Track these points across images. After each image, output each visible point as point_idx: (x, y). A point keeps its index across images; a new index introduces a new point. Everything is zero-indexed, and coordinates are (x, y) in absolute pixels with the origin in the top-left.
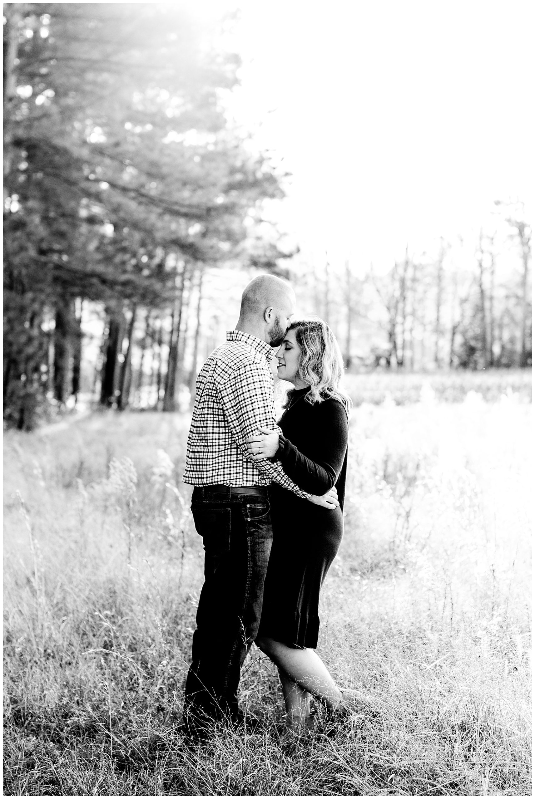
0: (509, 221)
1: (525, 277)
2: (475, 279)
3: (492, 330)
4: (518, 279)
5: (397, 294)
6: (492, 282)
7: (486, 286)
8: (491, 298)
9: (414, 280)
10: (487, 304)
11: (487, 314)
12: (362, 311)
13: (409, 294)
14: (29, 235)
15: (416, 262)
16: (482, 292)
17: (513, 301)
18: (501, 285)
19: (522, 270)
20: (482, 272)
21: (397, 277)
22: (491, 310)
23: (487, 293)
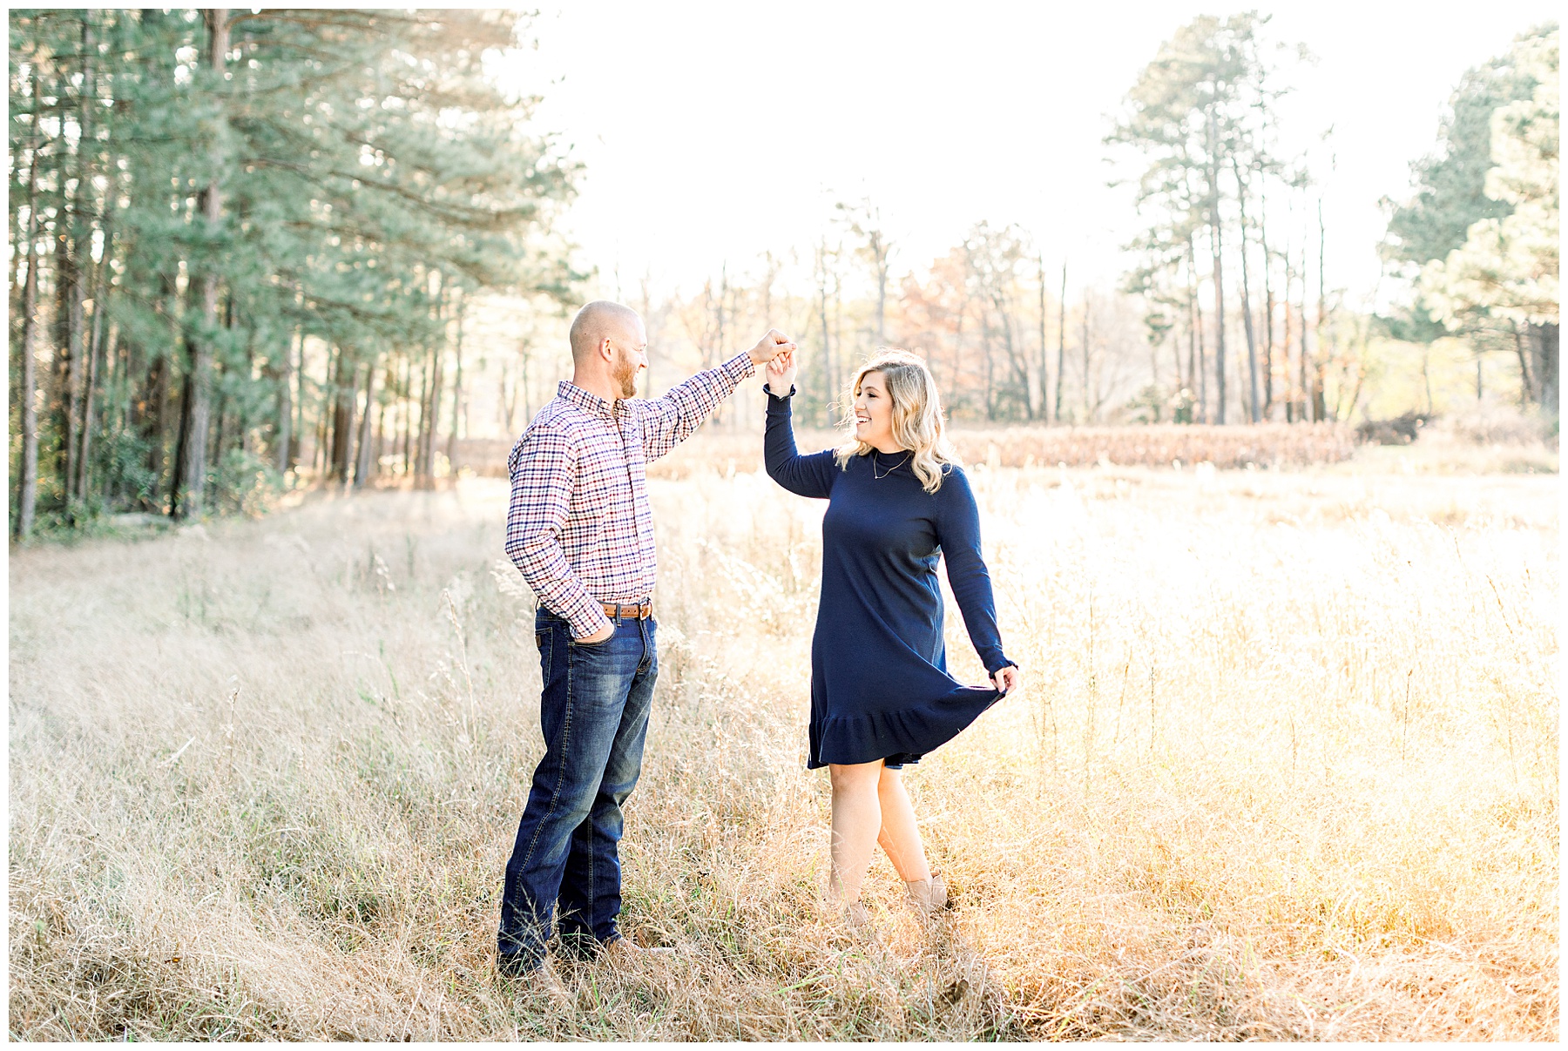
0: (856, 229)
1: (881, 304)
2: (815, 307)
3: (840, 376)
4: (872, 307)
5: (712, 328)
6: (837, 310)
7: (830, 316)
8: (837, 334)
9: (734, 311)
10: (833, 342)
11: (832, 355)
12: (664, 350)
13: (727, 328)
14: (264, 250)
15: (734, 284)
16: (825, 324)
17: (865, 337)
18: (850, 316)
19: (876, 294)
20: (824, 298)
21: (712, 306)
22: (838, 349)
23: (832, 327)
